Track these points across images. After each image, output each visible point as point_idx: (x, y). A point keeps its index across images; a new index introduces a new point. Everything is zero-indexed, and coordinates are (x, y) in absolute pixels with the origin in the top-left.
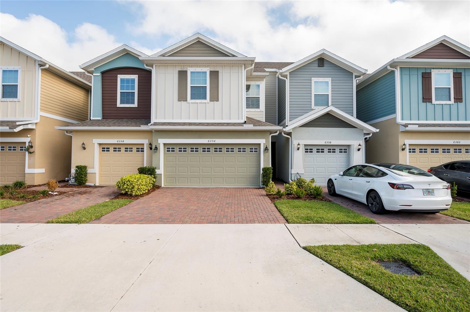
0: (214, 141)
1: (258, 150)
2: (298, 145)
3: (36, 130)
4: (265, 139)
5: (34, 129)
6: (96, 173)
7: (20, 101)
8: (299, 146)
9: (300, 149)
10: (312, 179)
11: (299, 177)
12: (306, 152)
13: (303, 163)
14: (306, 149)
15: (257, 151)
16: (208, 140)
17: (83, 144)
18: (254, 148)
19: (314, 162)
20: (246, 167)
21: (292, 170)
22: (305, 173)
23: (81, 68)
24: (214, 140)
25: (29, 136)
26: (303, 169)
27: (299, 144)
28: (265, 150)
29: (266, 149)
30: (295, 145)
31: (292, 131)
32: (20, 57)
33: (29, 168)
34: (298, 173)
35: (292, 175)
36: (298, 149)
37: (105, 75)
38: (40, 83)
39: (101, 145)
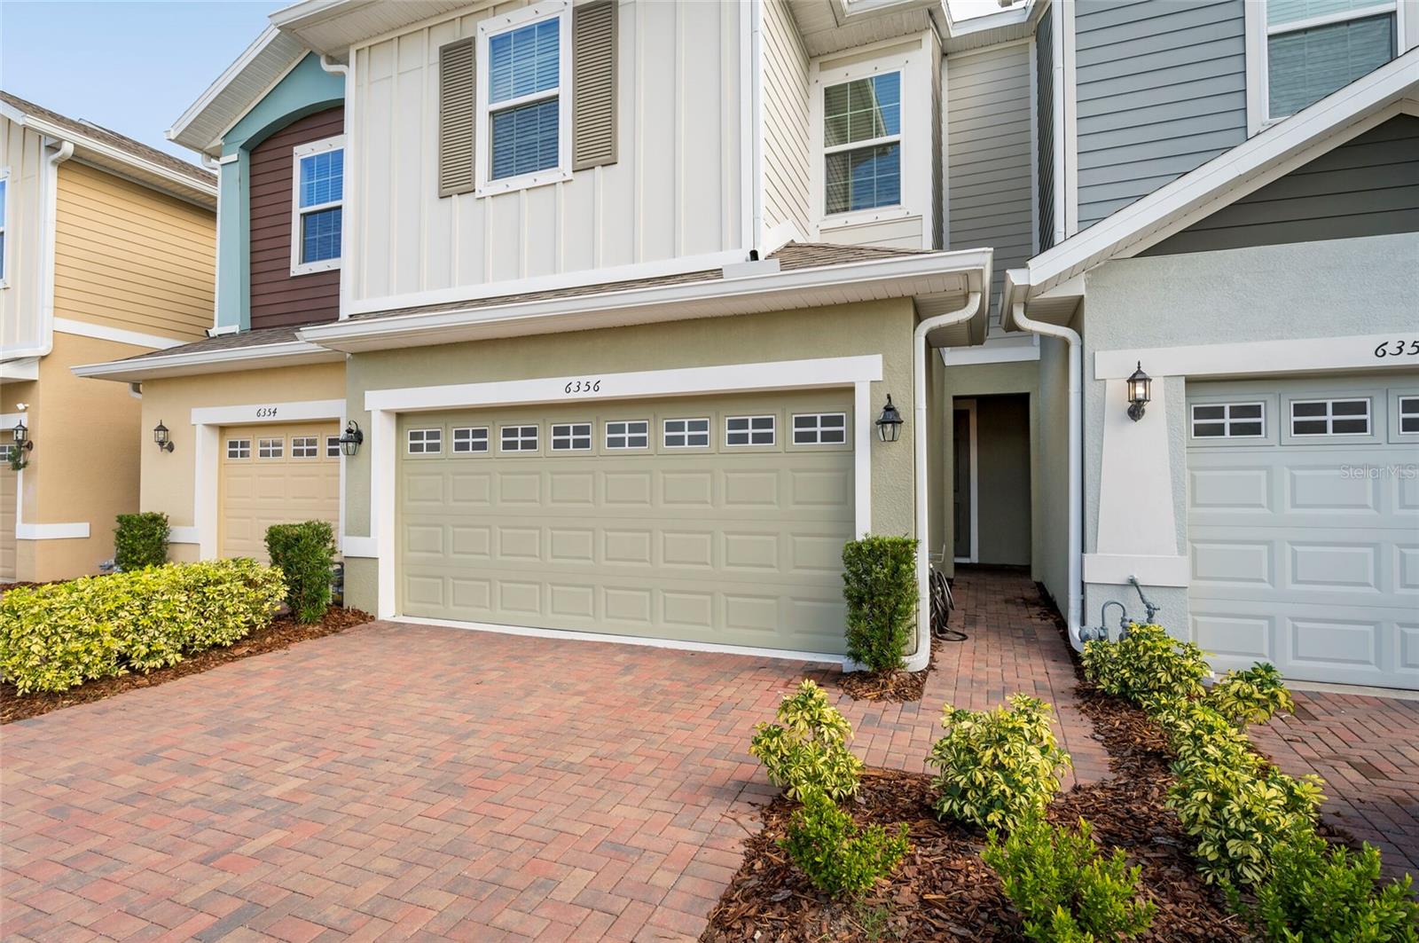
0: (592, 385)
1: (843, 428)
2: (1133, 380)
3: (41, 384)
4: (879, 357)
5: (35, 381)
6: (199, 544)
7: (8, 288)
8: (1140, 390)
9: (1147, 406)
10: (1246, 664)
11: (1138, 615)
12: (1200, 431)
13: (1178, 508)
14: (1200, 413)
15: (837, 436)
16: (566, 380)
17: (161, 428)
18: (819, 417)
19: (1270, 506)
20: (776, 534)
21: (1087, 556)
22: (1195, 577)
23: (170, 140)
24: (593, 379)
25: (21, 406)
26: (1181, 552)
27: (1139, 371)
28: (883, 423)
29: (889, 418)
30: (1109, 384)
31: (1087, 287)
32: (11, 137)
33: (25, 521)
34: (1133, 583)
35: (1089, 590)
36: (1136, 410)
37: (261, 157)
38: (51, 214)
39: (228, 432)
